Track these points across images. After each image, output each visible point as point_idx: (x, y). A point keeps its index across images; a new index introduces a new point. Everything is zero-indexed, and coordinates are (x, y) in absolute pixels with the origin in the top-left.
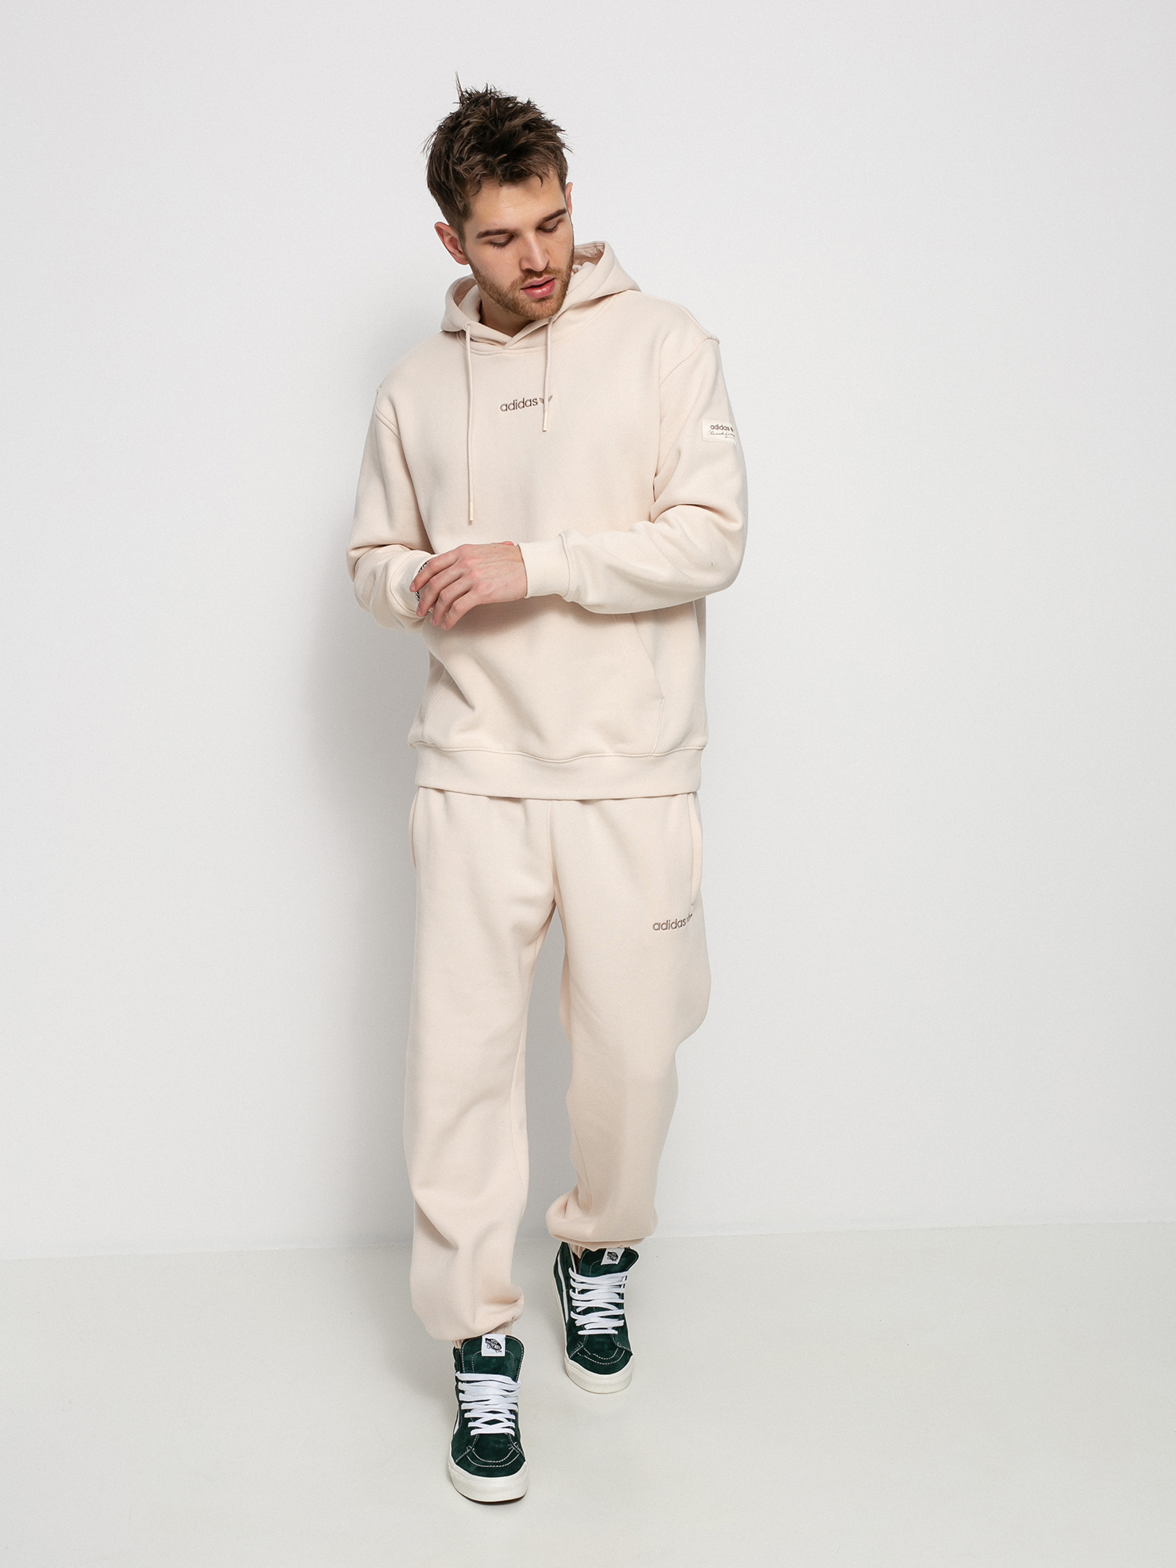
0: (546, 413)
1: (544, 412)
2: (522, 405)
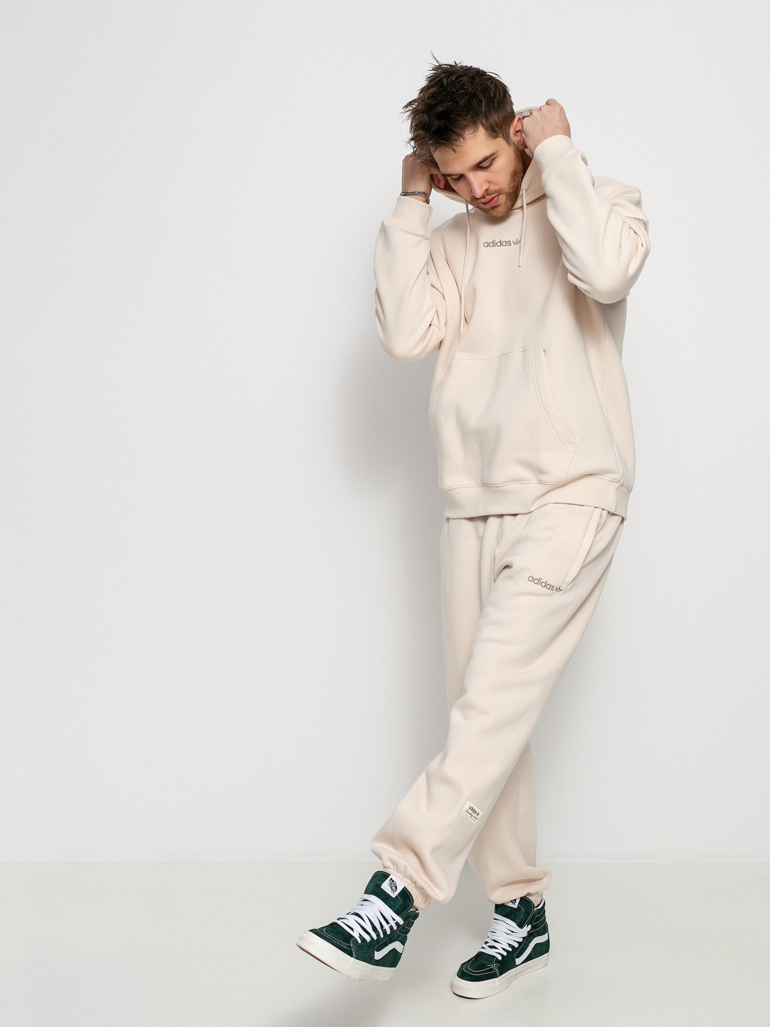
0: (522, 253)
1: (520, 253)
2: (499, 244)
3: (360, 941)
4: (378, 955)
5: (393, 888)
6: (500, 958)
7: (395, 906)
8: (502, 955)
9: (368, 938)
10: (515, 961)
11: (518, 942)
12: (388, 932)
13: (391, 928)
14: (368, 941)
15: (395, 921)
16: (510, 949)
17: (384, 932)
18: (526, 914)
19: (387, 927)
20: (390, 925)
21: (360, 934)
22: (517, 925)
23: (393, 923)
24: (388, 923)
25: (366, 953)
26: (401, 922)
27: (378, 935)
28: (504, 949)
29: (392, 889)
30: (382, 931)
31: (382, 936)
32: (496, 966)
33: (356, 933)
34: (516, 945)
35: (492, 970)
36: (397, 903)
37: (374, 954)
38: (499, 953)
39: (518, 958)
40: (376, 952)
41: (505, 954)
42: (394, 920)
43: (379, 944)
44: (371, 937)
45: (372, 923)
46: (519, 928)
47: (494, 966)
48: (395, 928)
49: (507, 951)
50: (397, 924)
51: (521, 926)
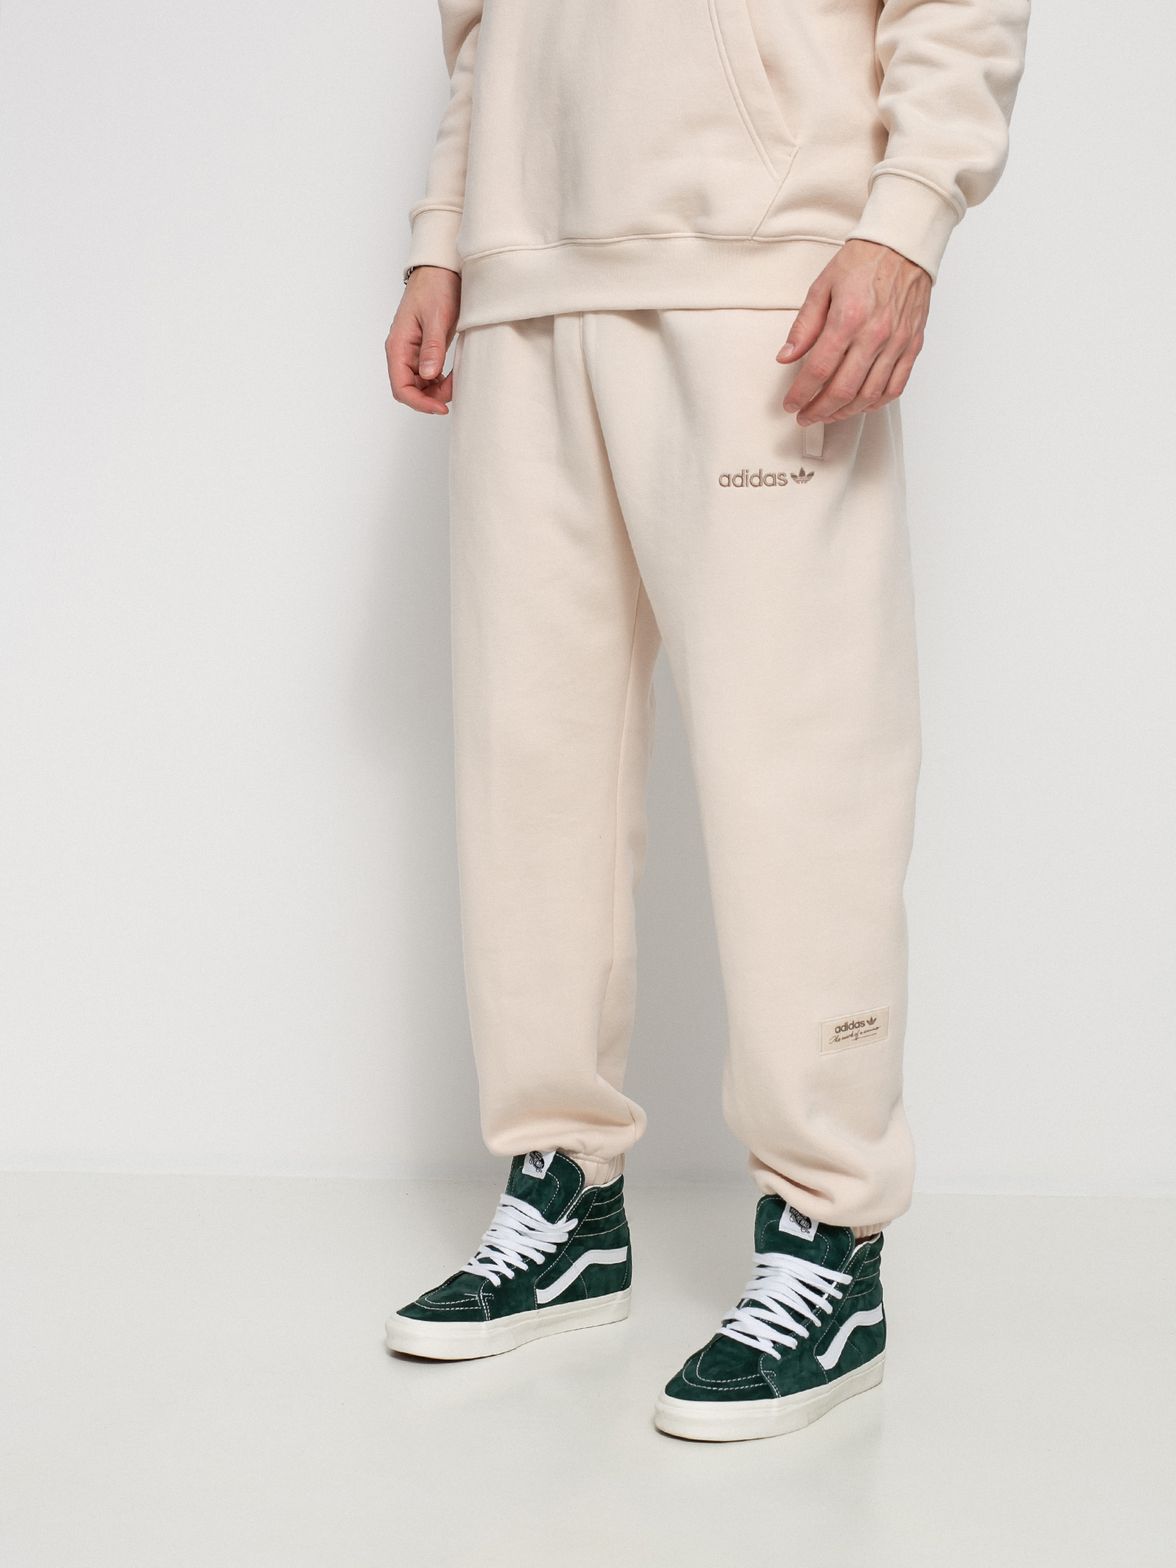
3: (777, 1356)
4: (828, 1360)
5: (803, 1222)
6: (496, 1281)
7: (823, 1255)
8: (503, 1277)
9: (790, 1342)
10: (534, 1295)
11: (543, 1253)
12: (829, 1309)
13: (831, 1300)
14: (794, 1348)
15: (835, 1284)
16: (525, 1267)
17: (821, 1314)
18: (563, 1194)
19: (821, 1303)
20: (826, 1296)
21: (774, 1342)
22: (543, 1216)
23: (830, 1290)
24: (820, 1293)
25: (801, 1371)
26: (846, 1279)
27: (810, 1326)
28: (509, 1265)
29: (802, 1226)
30: (815, 1314)
31: (818, 1323)
32: (484, 1297)
33: (765, 1341)
34: (540, 1259)
35: (474, 1303)
36: (823, 1247)
37: (818, 1364)
38: (497, 1273)
39: (543, 1287)
40: (818, 1357)
41: (510, 1274)
42: (830, 1282)
43: (820, 1340)
44: (796, 1336)
45: (789, 1310)
46: (545, 1221)
47: (479, 1296)
48: (839, 1295)
49: (517, 1270)
50: (840, 1287)
51: (552, 1217)
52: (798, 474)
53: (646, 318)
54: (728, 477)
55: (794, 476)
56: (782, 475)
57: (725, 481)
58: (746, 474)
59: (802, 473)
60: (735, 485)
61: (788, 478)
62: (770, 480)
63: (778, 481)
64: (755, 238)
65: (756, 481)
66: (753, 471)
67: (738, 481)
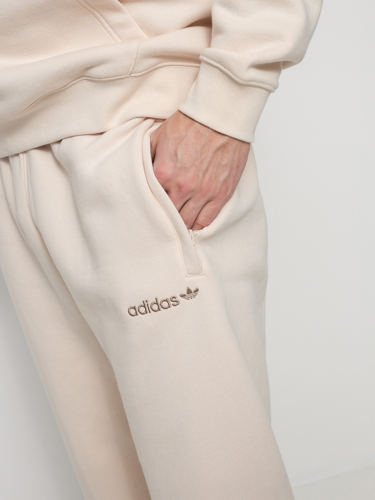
52: (186, 293)
53: (46, 148)
54: (134, 308)
55: (182, 296)
56: (174, 298)
57: (133, 312)
58: (146, 303)
59: (189, 291)
60: (140, 313)
61: (179, 298)
62: (165, 304)
63: (171, 303)
64: (132, 75)
65: (155, 307)
66: (151, 300)
67: (143, 310)
